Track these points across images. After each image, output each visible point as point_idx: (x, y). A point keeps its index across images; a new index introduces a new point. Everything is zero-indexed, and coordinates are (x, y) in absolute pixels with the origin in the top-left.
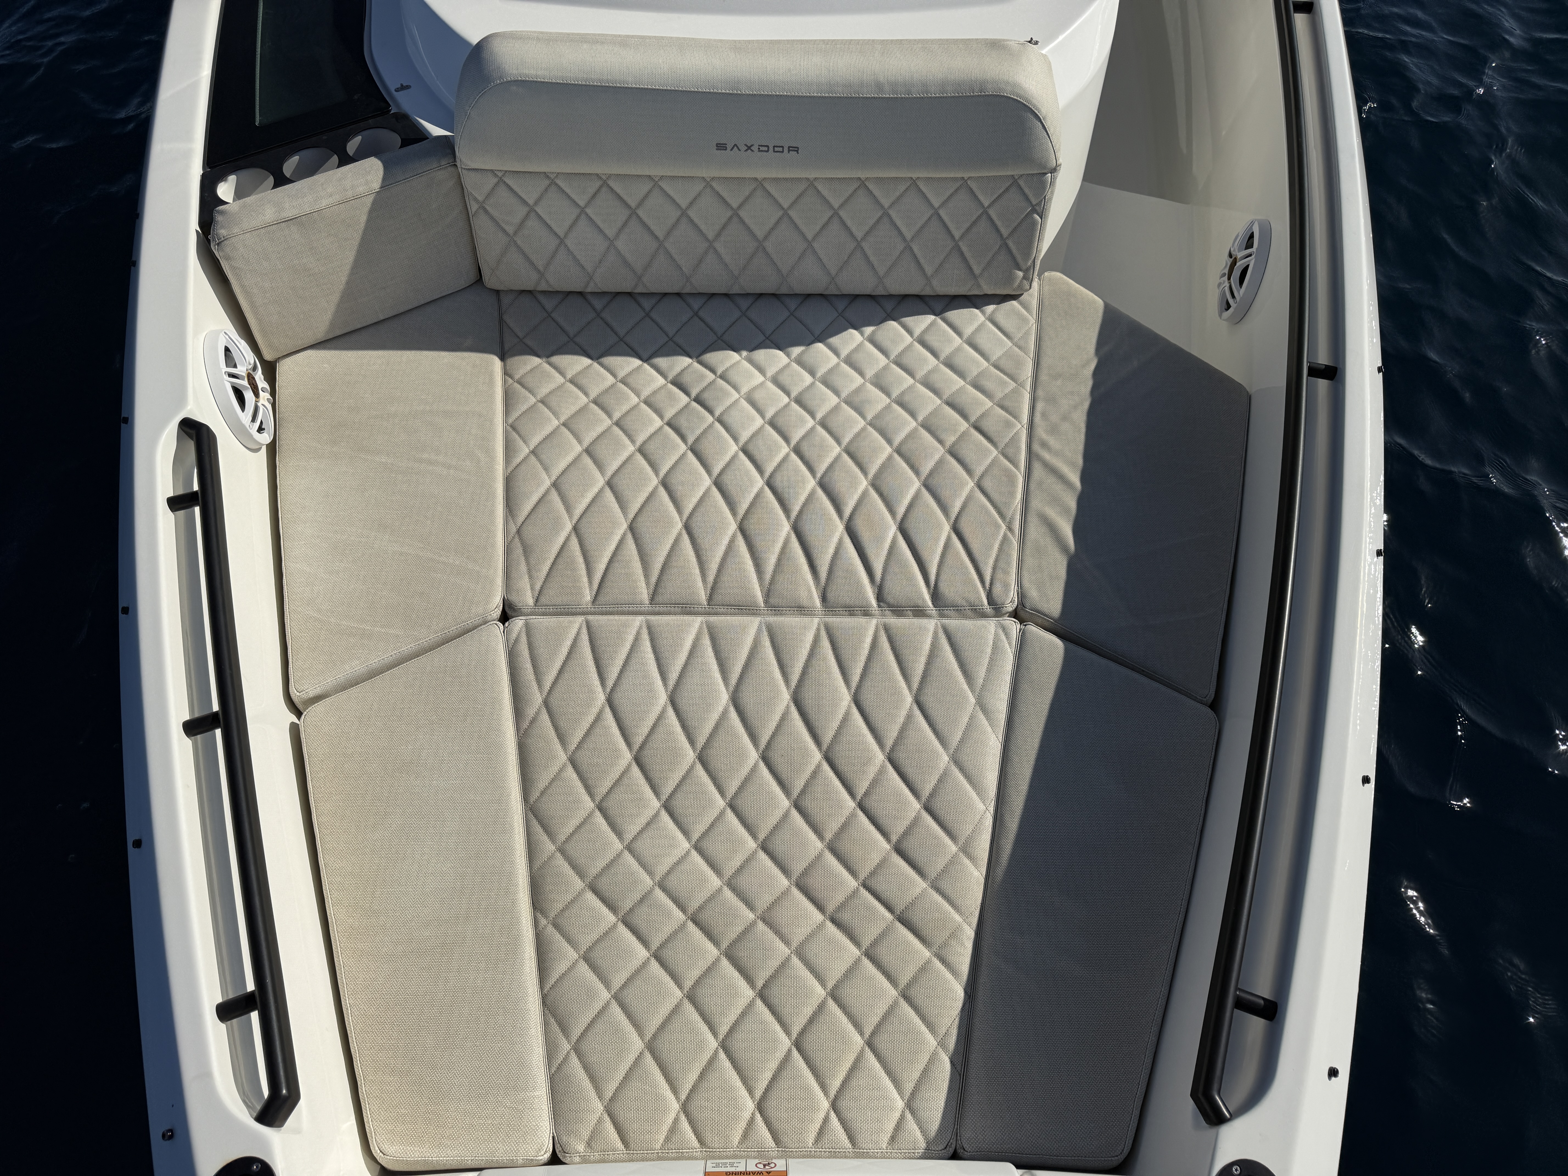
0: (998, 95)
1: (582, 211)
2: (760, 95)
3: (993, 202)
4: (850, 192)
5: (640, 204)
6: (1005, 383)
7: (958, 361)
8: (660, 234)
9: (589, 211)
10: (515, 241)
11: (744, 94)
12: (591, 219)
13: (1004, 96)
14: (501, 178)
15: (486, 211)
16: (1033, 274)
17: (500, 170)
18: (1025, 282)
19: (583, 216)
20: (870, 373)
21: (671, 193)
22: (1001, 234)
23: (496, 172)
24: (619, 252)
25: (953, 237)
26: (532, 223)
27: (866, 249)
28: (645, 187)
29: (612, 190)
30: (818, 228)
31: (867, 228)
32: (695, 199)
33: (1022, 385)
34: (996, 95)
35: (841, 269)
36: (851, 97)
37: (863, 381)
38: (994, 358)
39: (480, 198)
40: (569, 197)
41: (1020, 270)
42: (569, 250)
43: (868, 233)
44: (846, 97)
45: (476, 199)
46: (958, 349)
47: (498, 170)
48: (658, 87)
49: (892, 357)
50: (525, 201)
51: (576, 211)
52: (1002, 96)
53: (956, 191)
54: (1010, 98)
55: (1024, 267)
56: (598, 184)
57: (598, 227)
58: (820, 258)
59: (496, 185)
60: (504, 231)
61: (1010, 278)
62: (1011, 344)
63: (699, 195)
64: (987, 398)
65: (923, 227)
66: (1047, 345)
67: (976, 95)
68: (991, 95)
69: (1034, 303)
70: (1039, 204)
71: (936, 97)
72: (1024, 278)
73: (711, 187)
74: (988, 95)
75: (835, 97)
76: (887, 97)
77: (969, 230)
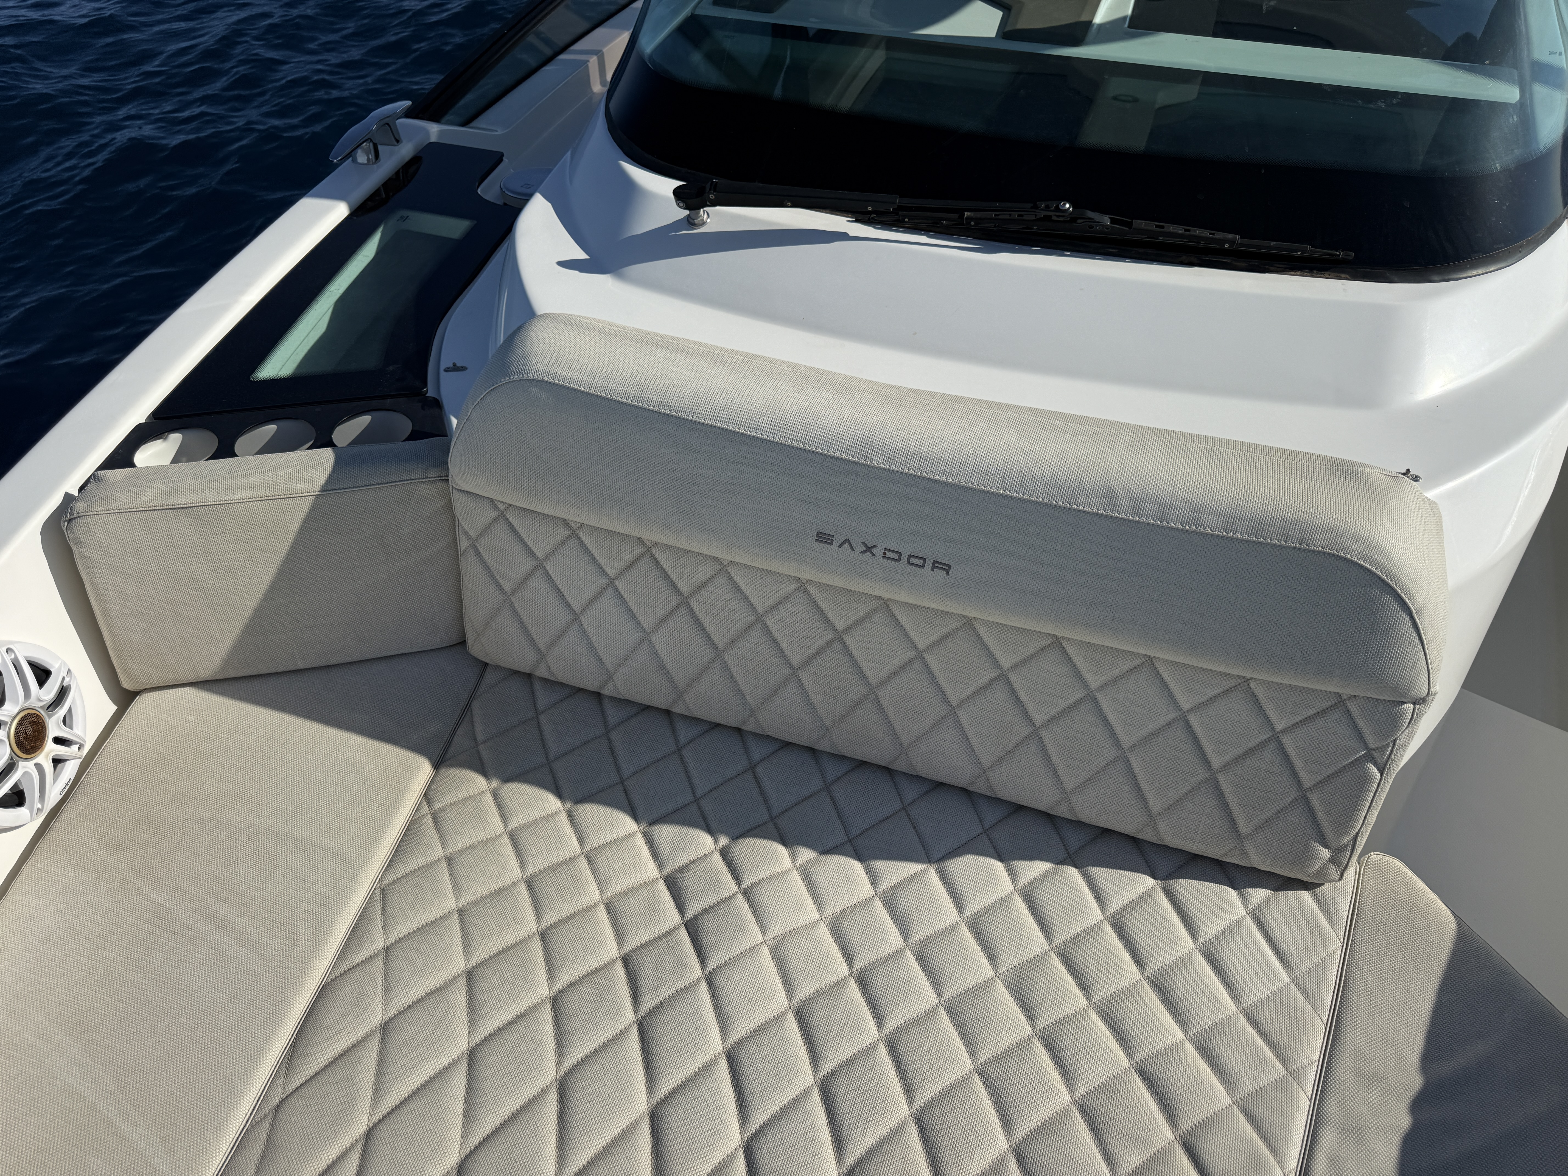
0: (1334, 555)
1: (611, 583)
2: (901, 473)
3: (1293, 725)
4: (1032, 650)
5: (695, 592)
6: (1262, 1061)
7: (1180, 985)
8: (720, 643)
9: (619, 584)
10: (512, 603)
11: (876, 468)
12: (620, 596)
13: (1346, 559)
14: (502, 513)
15: (478, 553)
16: (1349, 859)
17: (503, 502)
18: (1332, 868)
19: (610, 591)
20: (1009, 961)
21: (743, 586)
22: (1299, 781)
23: (496, 502)
24: (654, 652)
25: (1207, 763)
26: (537, 583)
27: (1047, 741)
28: (706, 571)
29: (657, 563)
30: (969, 691)
31: (1054, 711)
32: (779, 603)
33: (1296, 1075)
34: (1329, 554)
35: (1000, 760)
36: (1056, 506)
37: (991, 973)
38: (1249, 1000)
39: (473, 534)
40: (594, 559)
41: (1326, 846)
42: (584, 632)
43: (1053, 719)
44: (1047, 504)
45: (466, 534)
46: (1183, 962)
47: (499, 501)
48: (743, 431)
49: (1058, 941)
50: (531, 551)
51: (601, 582)
52: (1341, 558)
53: (1226, 692)
54: (1356, 563)
55: (1334, 845)
56: (638, 550)
57: (631, 610)
58: (966, 736)
59: (495, 520)
60: (499, 586)
61: (1304, 856)
62: (1287, 979)
63: (785, 599)
64: (1222, 1083)
65: (1154, 734)
66: (1357, 1001)
67: (1290, 547)
68: (1319, 552)
69: (1344, 907)
70: (1382, 749)
71: (1212, 535)
72: (1332, 860)
73: (806, 591)
74: (1314, 551)
75: (1028, 500)
76: (1121, 519)
77: (1238, 759)
